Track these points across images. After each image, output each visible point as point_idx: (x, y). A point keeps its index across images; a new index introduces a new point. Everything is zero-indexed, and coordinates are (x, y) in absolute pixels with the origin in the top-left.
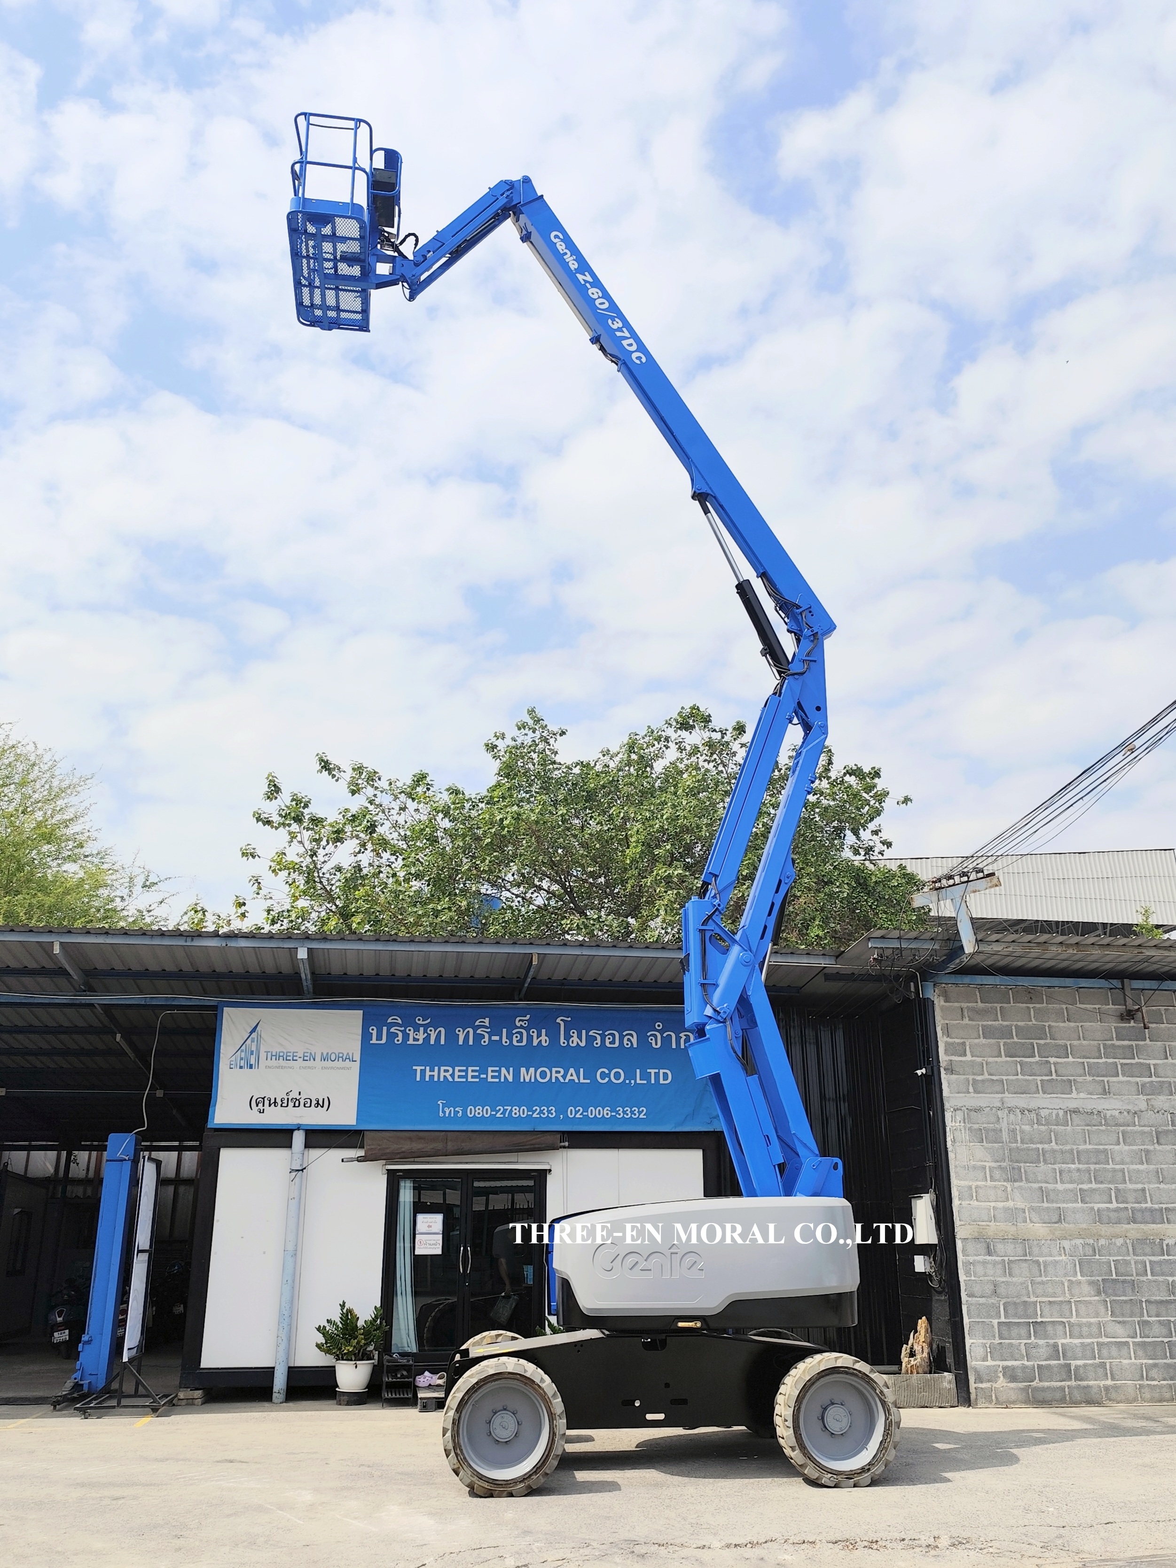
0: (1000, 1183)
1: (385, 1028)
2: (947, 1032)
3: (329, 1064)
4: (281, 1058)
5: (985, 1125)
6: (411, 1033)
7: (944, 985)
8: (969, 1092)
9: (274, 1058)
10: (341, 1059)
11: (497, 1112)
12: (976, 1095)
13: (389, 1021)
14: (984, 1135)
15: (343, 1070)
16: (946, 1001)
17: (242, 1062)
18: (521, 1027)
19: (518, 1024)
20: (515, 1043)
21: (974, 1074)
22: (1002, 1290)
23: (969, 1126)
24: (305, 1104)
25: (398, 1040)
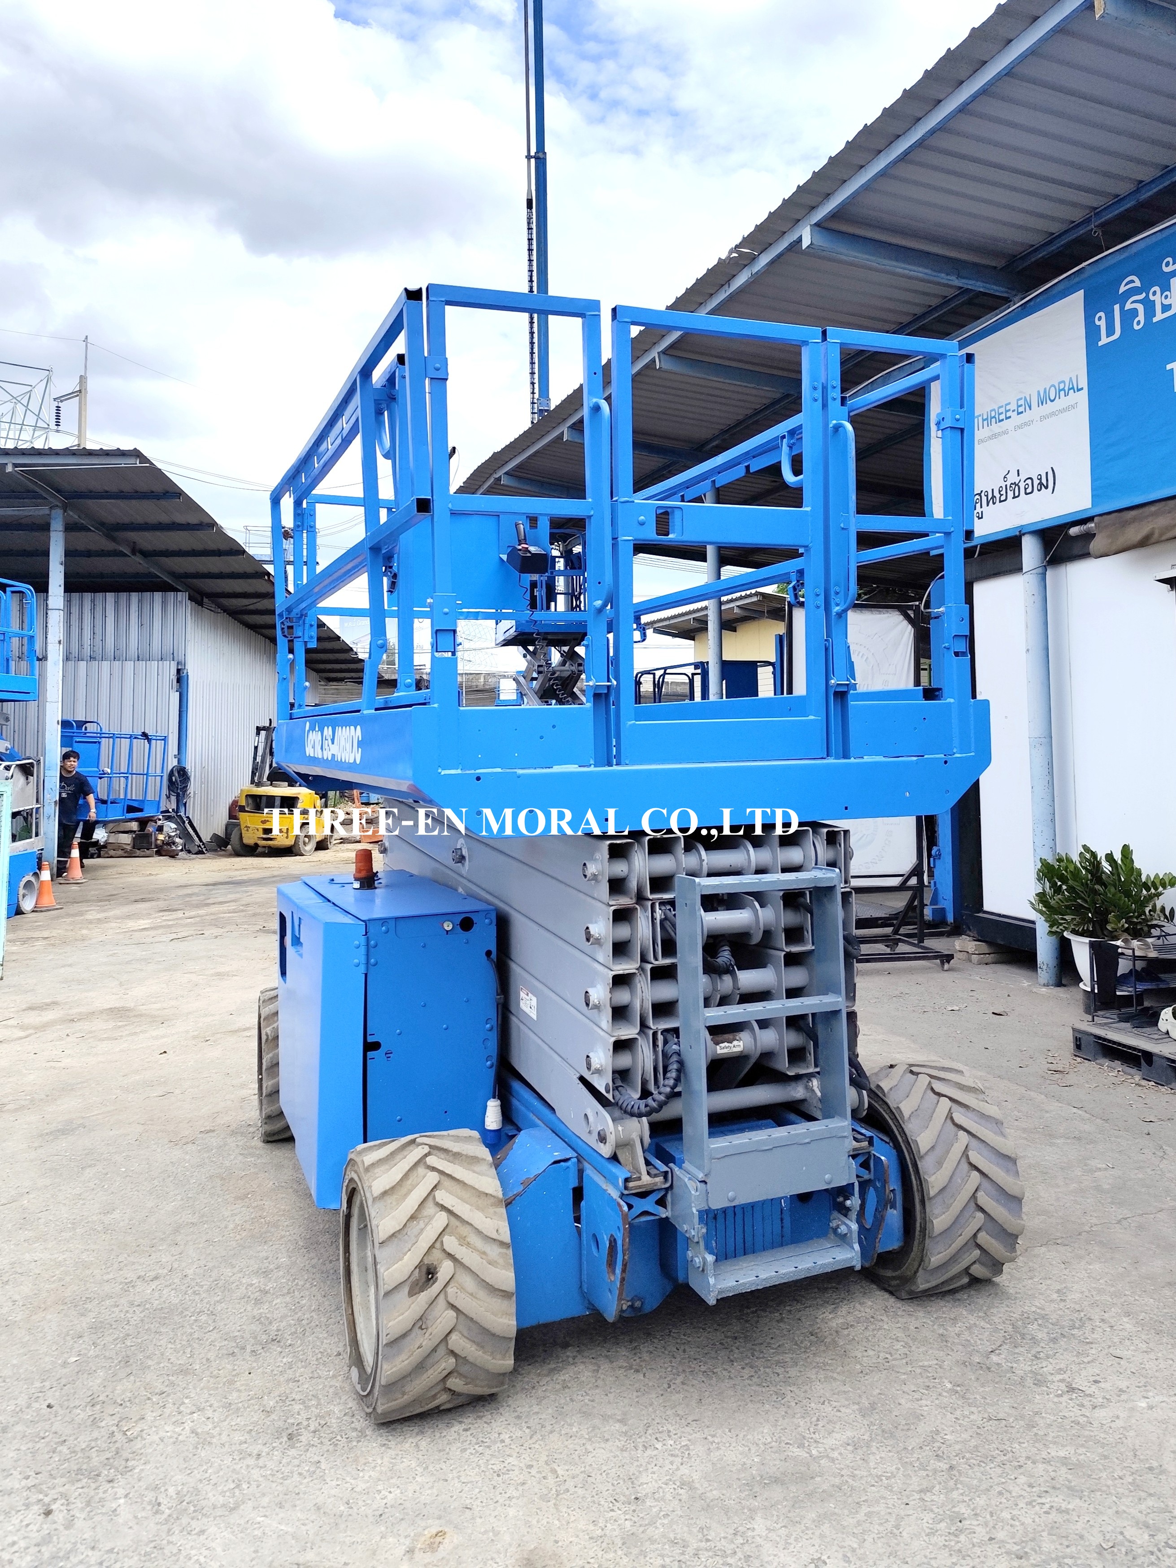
1: (1117, 307)
3: (1049, 407)
4: (993, 420)
6: (1157, 297)
9: (985, 422)
10: (1062, 393)
13: (1122, 289)
15: (1068, 412)
24: (1026, 489)
25: (1138, 323)
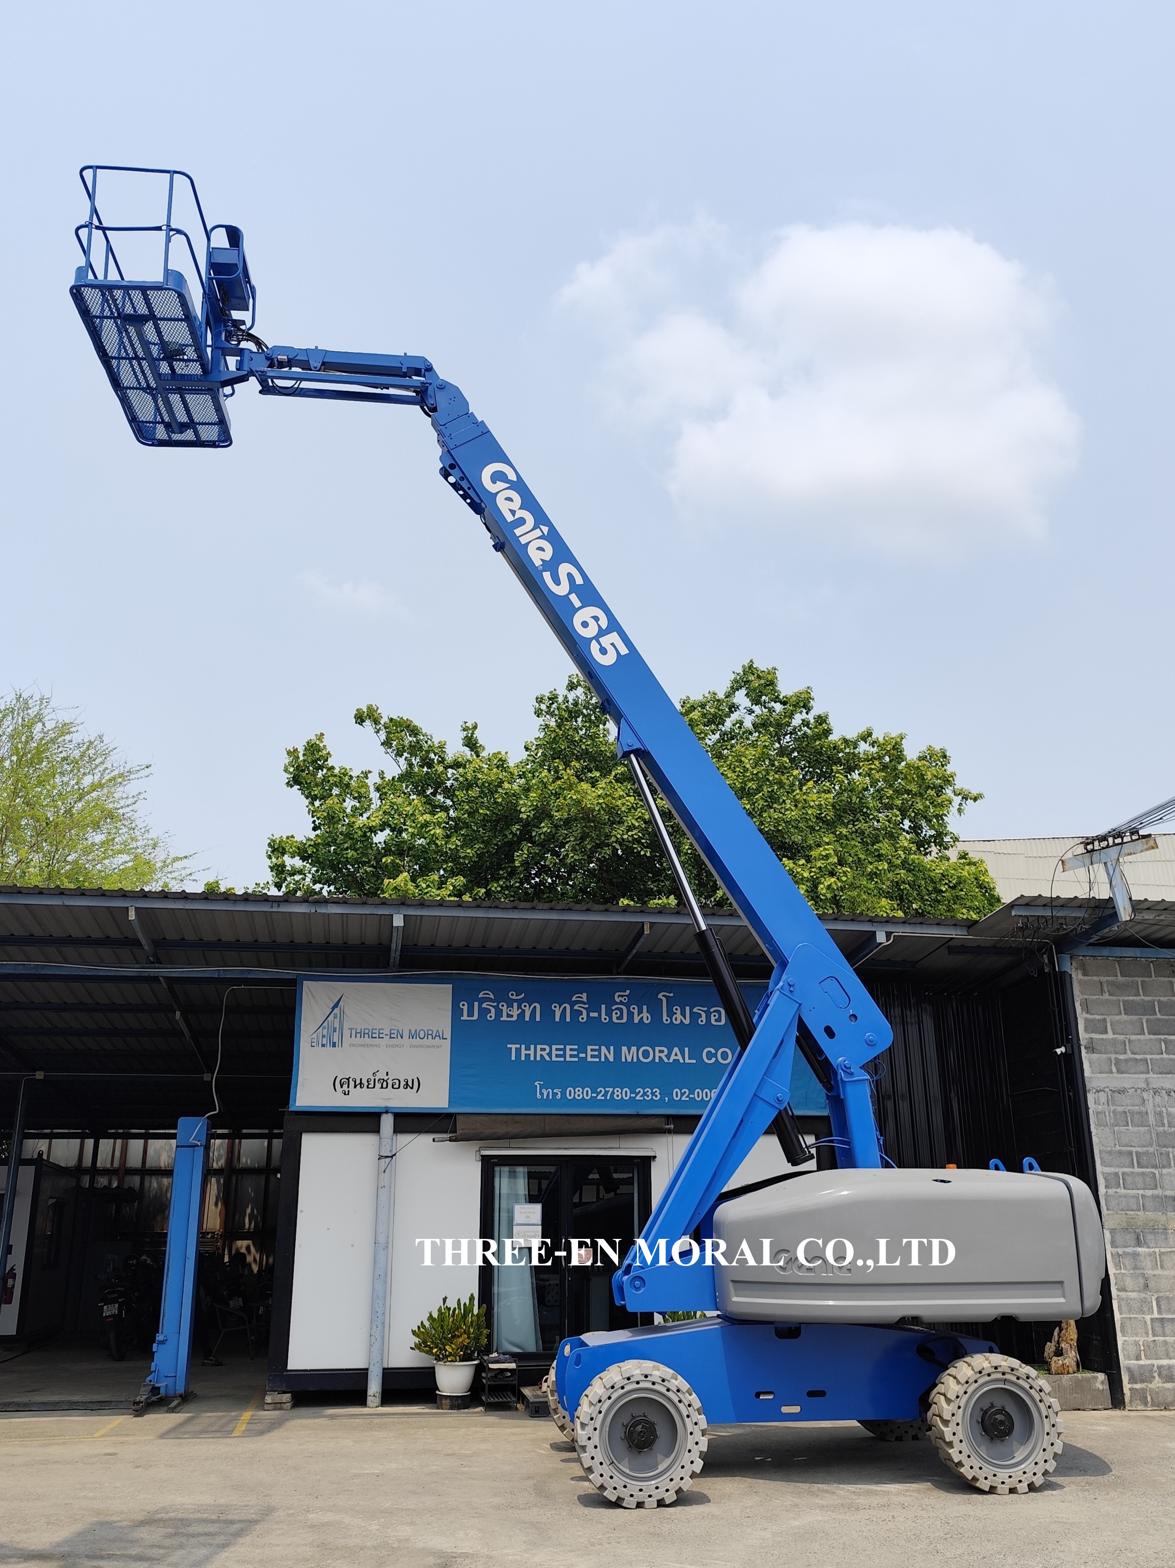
0: (1147, 1170)
1: (476, 1004)
2: (1087, 1008)
3: (417, 1041)
4: (366, 1036)
5: (1130, 1108)
6: (505, 1009)
7: (1081, 958)
8: (1111, 1072)
9: (358, 1035)
10: (430, 1037)
11: (598, 1093)
12: (1119, 1075)
13: (481, 995)
14: (1129, 1118)
15: (433, 1049)
16: (1084, 975)
17: (325, 1039)
18: (621, 1003)
19: (617, 1000)
20: (615, 1020)
21: (1116, 1053)
22: (1152, 1284)
23: (1112, 1108)
24: (393, 1085)
25: (491, 1017)
